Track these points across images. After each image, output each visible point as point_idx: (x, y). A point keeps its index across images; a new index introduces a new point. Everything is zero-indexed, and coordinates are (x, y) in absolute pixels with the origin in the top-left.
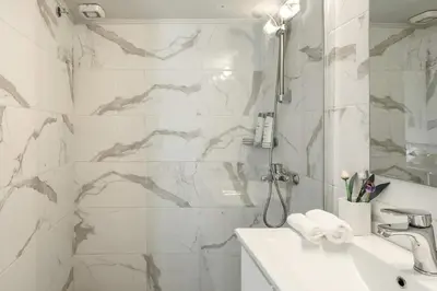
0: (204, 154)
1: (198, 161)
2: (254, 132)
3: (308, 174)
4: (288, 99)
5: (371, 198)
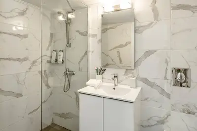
0: (30, 69)
1: (27, 72)
2: (51, 57)
3: (80, 71)
4: (70, 46)
5: (103, 73)
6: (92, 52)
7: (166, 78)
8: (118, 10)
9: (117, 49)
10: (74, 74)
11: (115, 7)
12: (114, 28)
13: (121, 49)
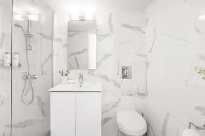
6: (57, 55)
7: (118, 74)
8: (83, 20)
9: (75, 56)
10: (35, 78)
11: (80, 17)
12: (72, 36)
13: (77, 55)
